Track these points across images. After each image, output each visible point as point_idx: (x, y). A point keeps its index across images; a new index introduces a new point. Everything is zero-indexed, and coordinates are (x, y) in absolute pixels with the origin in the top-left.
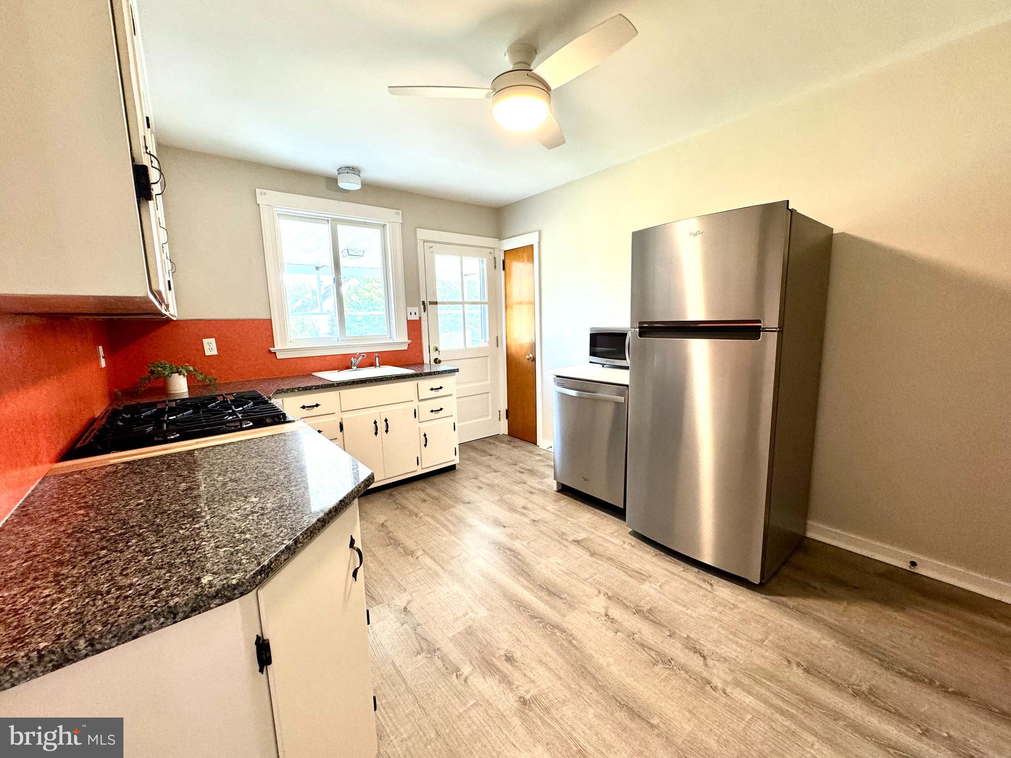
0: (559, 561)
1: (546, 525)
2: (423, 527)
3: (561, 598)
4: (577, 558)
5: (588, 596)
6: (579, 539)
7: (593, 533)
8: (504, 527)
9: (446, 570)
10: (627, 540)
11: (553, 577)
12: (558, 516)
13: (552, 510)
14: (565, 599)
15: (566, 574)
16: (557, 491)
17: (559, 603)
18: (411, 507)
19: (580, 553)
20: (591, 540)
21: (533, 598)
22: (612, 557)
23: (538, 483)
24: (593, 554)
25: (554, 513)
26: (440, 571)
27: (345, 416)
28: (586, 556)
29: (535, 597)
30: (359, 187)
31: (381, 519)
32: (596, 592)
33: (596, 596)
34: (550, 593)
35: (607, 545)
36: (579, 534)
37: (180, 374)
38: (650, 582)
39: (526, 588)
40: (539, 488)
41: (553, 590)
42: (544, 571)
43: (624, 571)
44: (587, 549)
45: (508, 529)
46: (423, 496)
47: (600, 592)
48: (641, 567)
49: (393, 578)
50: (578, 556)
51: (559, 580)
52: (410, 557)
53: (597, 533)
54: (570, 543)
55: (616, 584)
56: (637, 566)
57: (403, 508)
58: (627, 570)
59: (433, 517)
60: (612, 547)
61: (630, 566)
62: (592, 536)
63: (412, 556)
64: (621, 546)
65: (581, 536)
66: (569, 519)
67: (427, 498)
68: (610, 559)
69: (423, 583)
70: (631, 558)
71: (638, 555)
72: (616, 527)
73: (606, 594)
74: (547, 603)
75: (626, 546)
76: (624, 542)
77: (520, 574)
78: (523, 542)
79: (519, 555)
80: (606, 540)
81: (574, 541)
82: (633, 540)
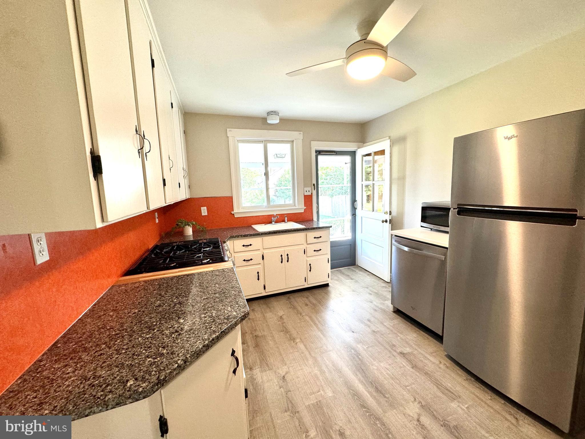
0: (388, 367)
1: (382, 336)
2: (303, 323)
3: (385, 397)
4: (401, 367)
5: (406, 400)
6: (405, 352)
7: (416, 349)
8: (353, 332)
9: (312, 356)
10: (442, 361)
11: (381, 378)
12: (392, 331)
13: (388, 326)
14: (388, 398)
15: (392, 378)
16: (393, 312)
17: (382, 400)
18: (299, 308)
19: (404, 364)
20: (414, 355)
21: (364, 390)
22: (429, 372)
23: (381, 303)
24: (414, 367)
25: (388, 328)
26: (308, 356)
27: (265, 252)
28: (409, 367)
29: (366, 390)
30: (278, 121)
31: (281, 313)
32: (413, 400)
33: (412, 402)
34: (377, 390)
35: (426, 361)
36: (405, 349)
37: (189, 226)
38: (459, 402)
39: (361, 382)
40: (381, 308)
41: (380, 389)
42: (376, 372)
43: (437, 387)
44: (410, 361)
45: (355, 334)
46: (307, 301)
47: (415, 400)
48: (452, 387)
49: (281, 355)
50: (402, 366)
51: (386, 382)
52: (292, 341)
53: (419, 350)
54: (398, 354)
55: (430, 396)
56: (449, 385)
57: (294, 308)
58: (440, 387)
59: (310, 317)
60: (430, 364)
61: (443, 384)
62: (415, 352)
63: (293, 342)
64: (438, 365)
65: (407, 350)
66: (399, 335)
67: (308, 303)
68: (426, 374)
69: (297, 361)
70: (444, 377)
71: (451, 376)
72: (435, 349)
73: (420, 402)
74: (374, 398)
75: (441, 366)
76: (441, 363)
77: (359, 371)
78: (364, 346)
79: (360, 355)
80: (426, 357)
81: (401, 353)
82: (449, 363)
